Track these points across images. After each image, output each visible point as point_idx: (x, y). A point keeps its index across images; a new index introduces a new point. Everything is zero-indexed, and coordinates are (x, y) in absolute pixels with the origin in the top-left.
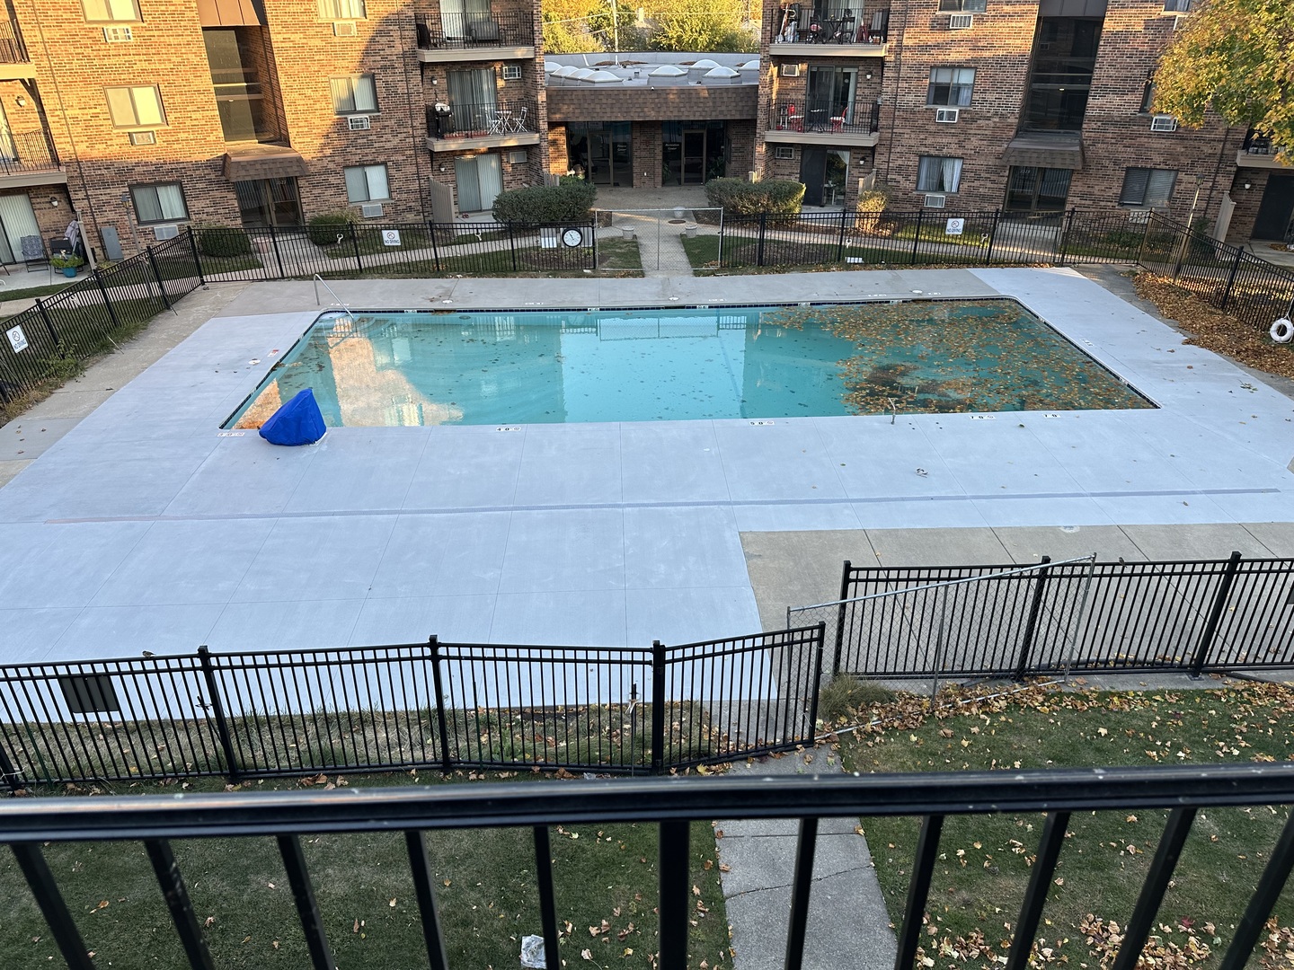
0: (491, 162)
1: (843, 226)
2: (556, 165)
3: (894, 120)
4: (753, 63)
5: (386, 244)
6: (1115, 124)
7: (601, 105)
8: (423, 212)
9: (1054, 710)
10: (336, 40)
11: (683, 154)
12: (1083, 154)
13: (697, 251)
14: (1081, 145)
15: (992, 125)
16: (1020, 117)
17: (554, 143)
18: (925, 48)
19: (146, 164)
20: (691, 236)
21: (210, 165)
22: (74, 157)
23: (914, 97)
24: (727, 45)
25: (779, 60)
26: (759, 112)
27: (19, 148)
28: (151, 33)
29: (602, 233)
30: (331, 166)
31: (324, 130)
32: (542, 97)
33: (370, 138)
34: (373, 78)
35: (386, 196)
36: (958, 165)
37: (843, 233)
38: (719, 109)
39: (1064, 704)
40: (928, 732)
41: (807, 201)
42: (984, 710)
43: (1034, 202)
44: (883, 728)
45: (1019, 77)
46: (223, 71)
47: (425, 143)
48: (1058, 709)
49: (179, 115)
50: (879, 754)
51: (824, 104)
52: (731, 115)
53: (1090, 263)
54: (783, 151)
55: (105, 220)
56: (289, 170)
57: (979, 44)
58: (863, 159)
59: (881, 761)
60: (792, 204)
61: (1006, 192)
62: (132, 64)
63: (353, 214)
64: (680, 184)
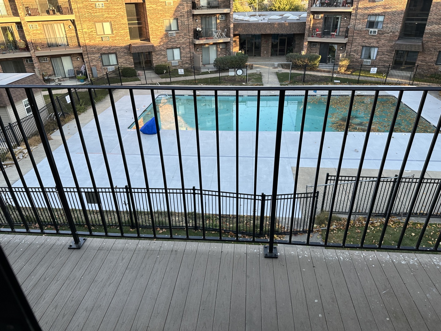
0: (214, 48)
1: (333, 70)
2: (235, 49)
3: (354, 34)
4: (305, 15)
5: (179, 74)
6: (435, 35)
7: (251, 28)
8: (191, 64)
9: (396, 227)
10: (166, 7)
11: (278, 45)
12: (423, 46)
13: (281, 78)
14: (422, 43)
15: (390, 36)
16: (400, 33)
17: (235, 41)
18: (366, 8)
19: (106, 47)
20: (280, 72)
21: (125, 47)
22: (85, 44)
23: (361, 26)
24: (296, 9)
25: (314, 13)
26: (306, 31)
27: (69, 41)
28: (110, 5)
29: (250, 72)
30: (163, 48)
31: (161, 36)
32: (232, 26)
33: (175, 39)
34: (177, 19)
35: (179, 58)
36: (376, 50)
37: (333, 73)
38: (292, 30)
39: (400, 225)
40: (352, 231)
41: (321, 61)
42: (372, 225)
43: (404, 63)
44: (337, 229)
45: (400, 18)
46: (130, 18)
47: (193, 41)
48: (398, 227)
49: (117, 31)
50: (335, 236)
51: (329, 28)
52: (296, 32)
53: (423, 84)
54: (313, 44)
55: (93, 64)
56: (149, 49)
57: (386, 7)
58: (342, 47)
59: (335, 238)
60: (316, 62)
61: (393, 59)
62: (103, 15)
63: (169, 64)
64: (277, 55)
